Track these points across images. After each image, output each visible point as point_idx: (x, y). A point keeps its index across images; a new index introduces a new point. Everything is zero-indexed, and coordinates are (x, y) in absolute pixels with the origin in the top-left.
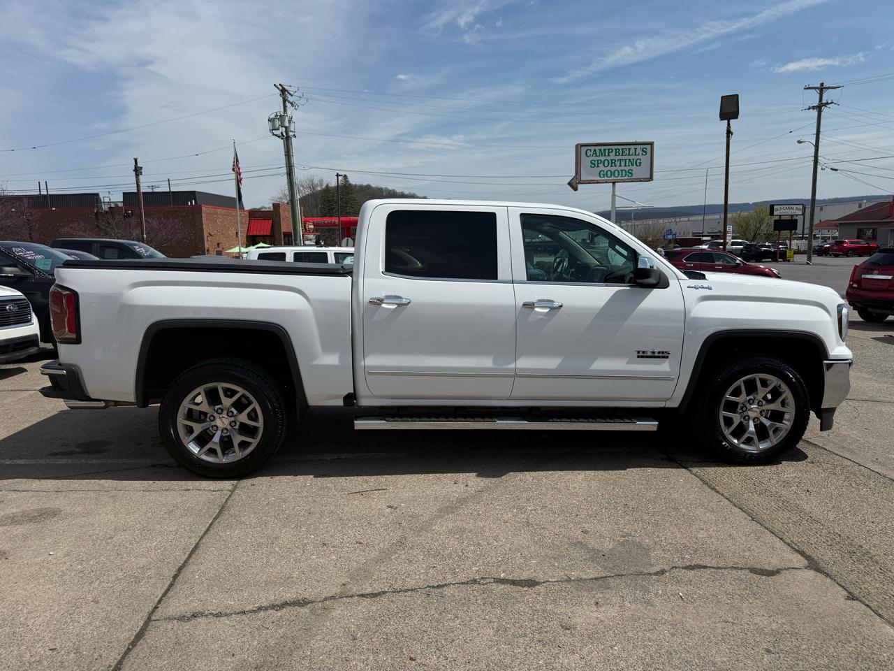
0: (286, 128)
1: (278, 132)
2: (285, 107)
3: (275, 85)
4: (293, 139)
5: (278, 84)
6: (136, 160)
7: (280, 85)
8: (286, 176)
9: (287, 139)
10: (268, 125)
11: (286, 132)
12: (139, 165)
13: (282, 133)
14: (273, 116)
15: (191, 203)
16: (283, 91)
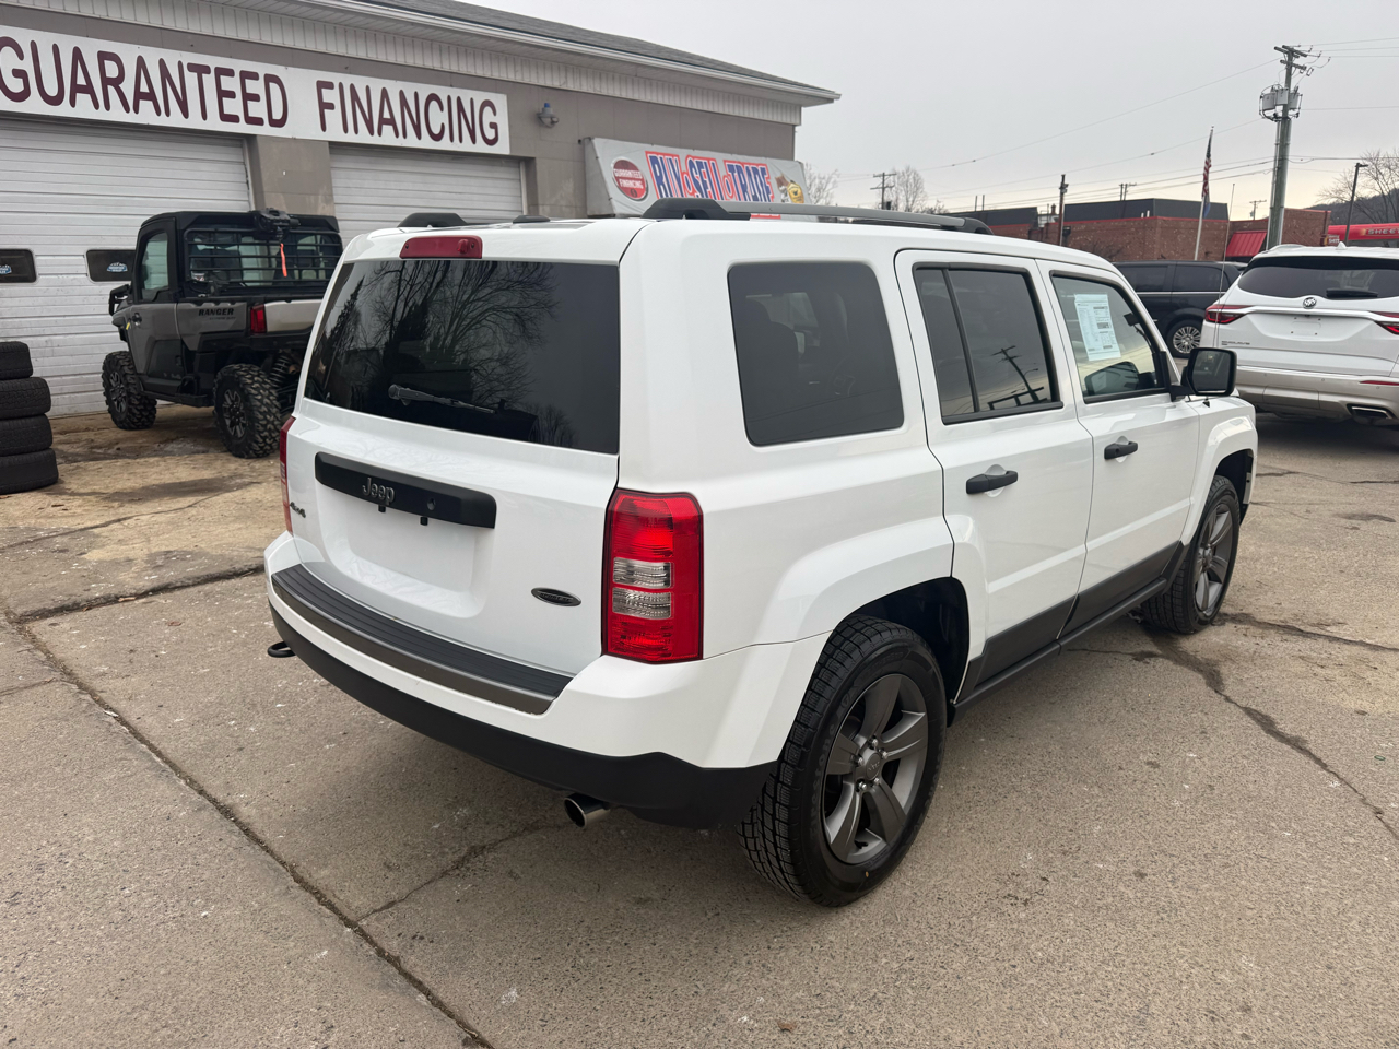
0: (1285, 106)
1: (1270, 113)
2: (1289, 75)
3: (1276, 48)
4: (1293, 120)
5: (1280, 46)
6: (1063, 176)
7: (1284, 47)
8: (1271, 174)
9: (1284, 122)
10: (1259, 104)
11: (1285, 111)
12: (1066, 182)
13: (1275, 114)
14: (1268, 91)
15: (1145, 215)
16: (1291, 53)
